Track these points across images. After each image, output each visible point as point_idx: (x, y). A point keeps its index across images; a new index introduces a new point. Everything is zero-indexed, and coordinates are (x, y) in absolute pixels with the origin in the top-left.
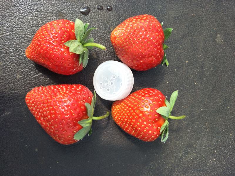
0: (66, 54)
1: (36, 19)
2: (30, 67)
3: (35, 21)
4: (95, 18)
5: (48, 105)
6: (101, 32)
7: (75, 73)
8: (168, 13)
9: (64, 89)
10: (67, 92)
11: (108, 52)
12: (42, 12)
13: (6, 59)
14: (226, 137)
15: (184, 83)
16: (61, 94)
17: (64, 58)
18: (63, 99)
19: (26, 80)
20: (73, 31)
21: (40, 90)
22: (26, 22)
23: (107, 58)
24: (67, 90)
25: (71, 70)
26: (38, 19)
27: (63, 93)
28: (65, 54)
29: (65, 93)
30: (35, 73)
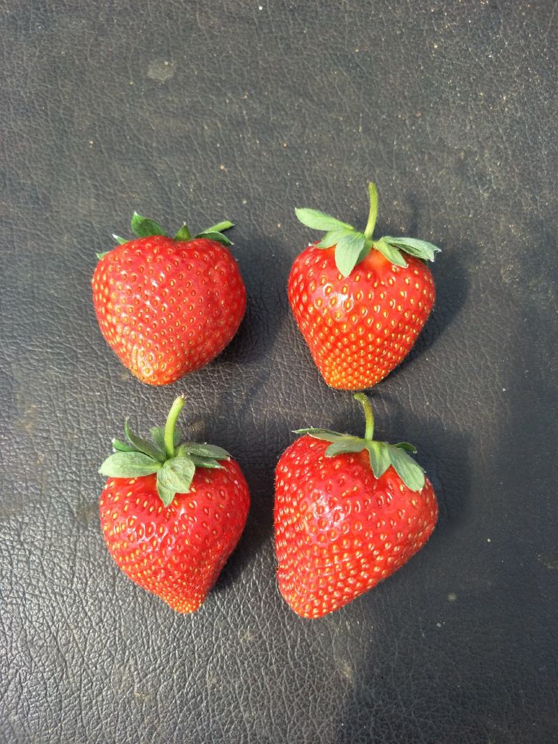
0: (195, 503)
1: (94, 583)
2: (223, 604)
3: (98, 584)
4: (95, 422)
5: (327, 556)
6: (135, 406)
7: (243, 481)
8: (85, 216)
9: (287, 511)
10: (295, 504)
11: (190, 388)
12: (75, 566)
13: (200, 667)
14: (442, 62)
15: (284, 177)
16: (299, 520)
17: (204, 508)
18: (312, 514)
19: (259, 618)
20: (132, 482)
21: (288, 578)
22: (100, 608)
23: (205, 393)
24: (290, 505)
25: (236, 492)
26: (94, 578)
27: (298, 515)
28: (193, 504)
29: (297, 509)
30: (241, 591)
